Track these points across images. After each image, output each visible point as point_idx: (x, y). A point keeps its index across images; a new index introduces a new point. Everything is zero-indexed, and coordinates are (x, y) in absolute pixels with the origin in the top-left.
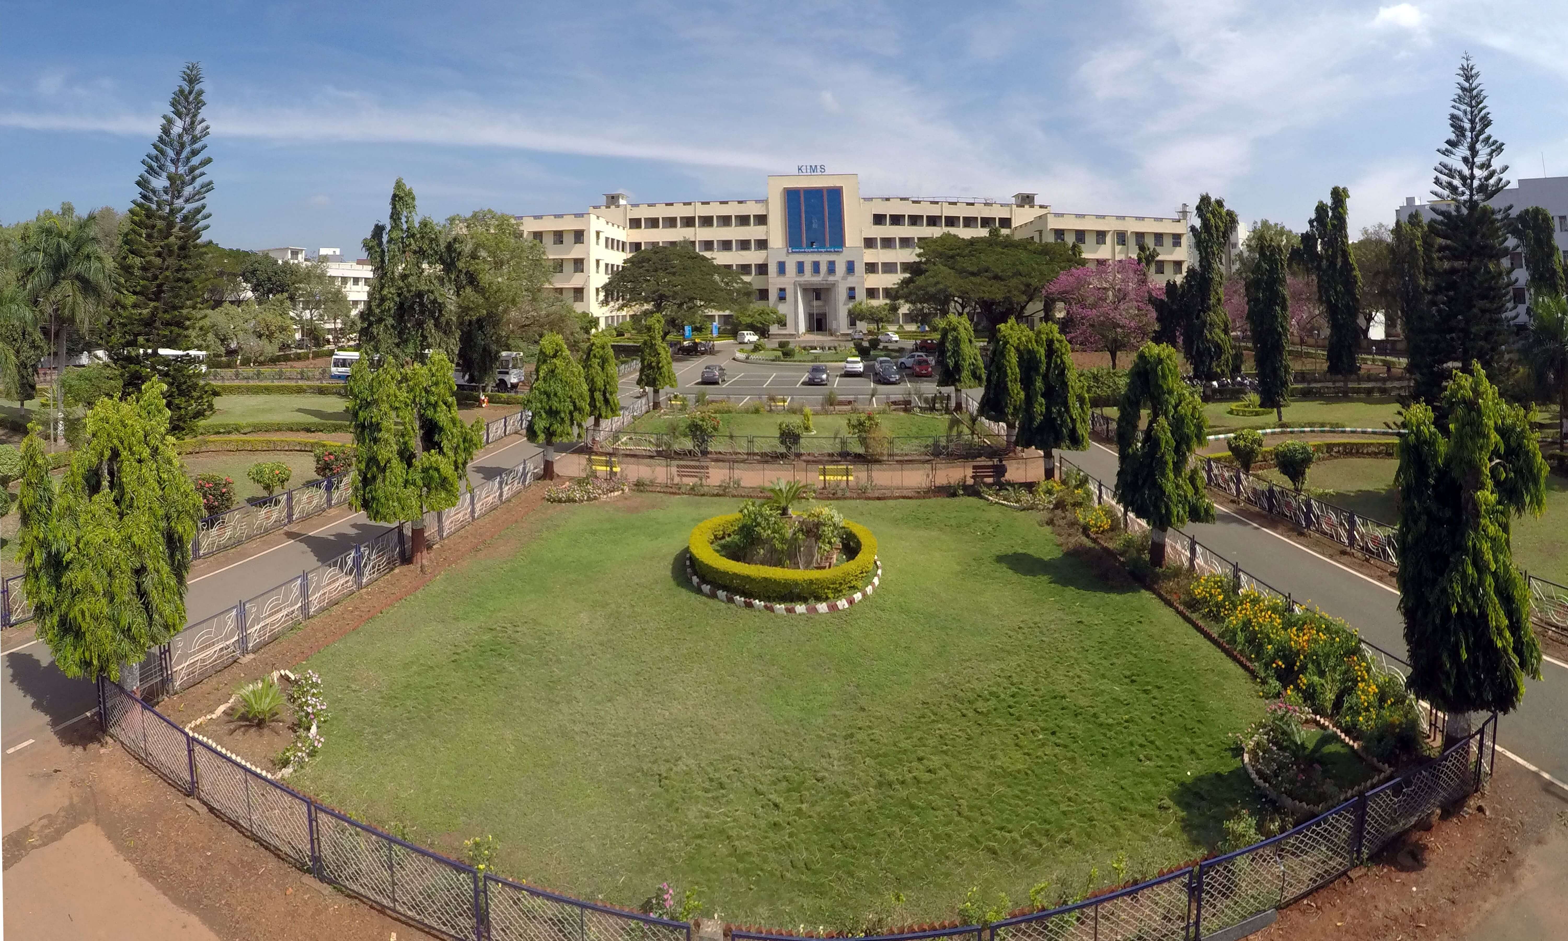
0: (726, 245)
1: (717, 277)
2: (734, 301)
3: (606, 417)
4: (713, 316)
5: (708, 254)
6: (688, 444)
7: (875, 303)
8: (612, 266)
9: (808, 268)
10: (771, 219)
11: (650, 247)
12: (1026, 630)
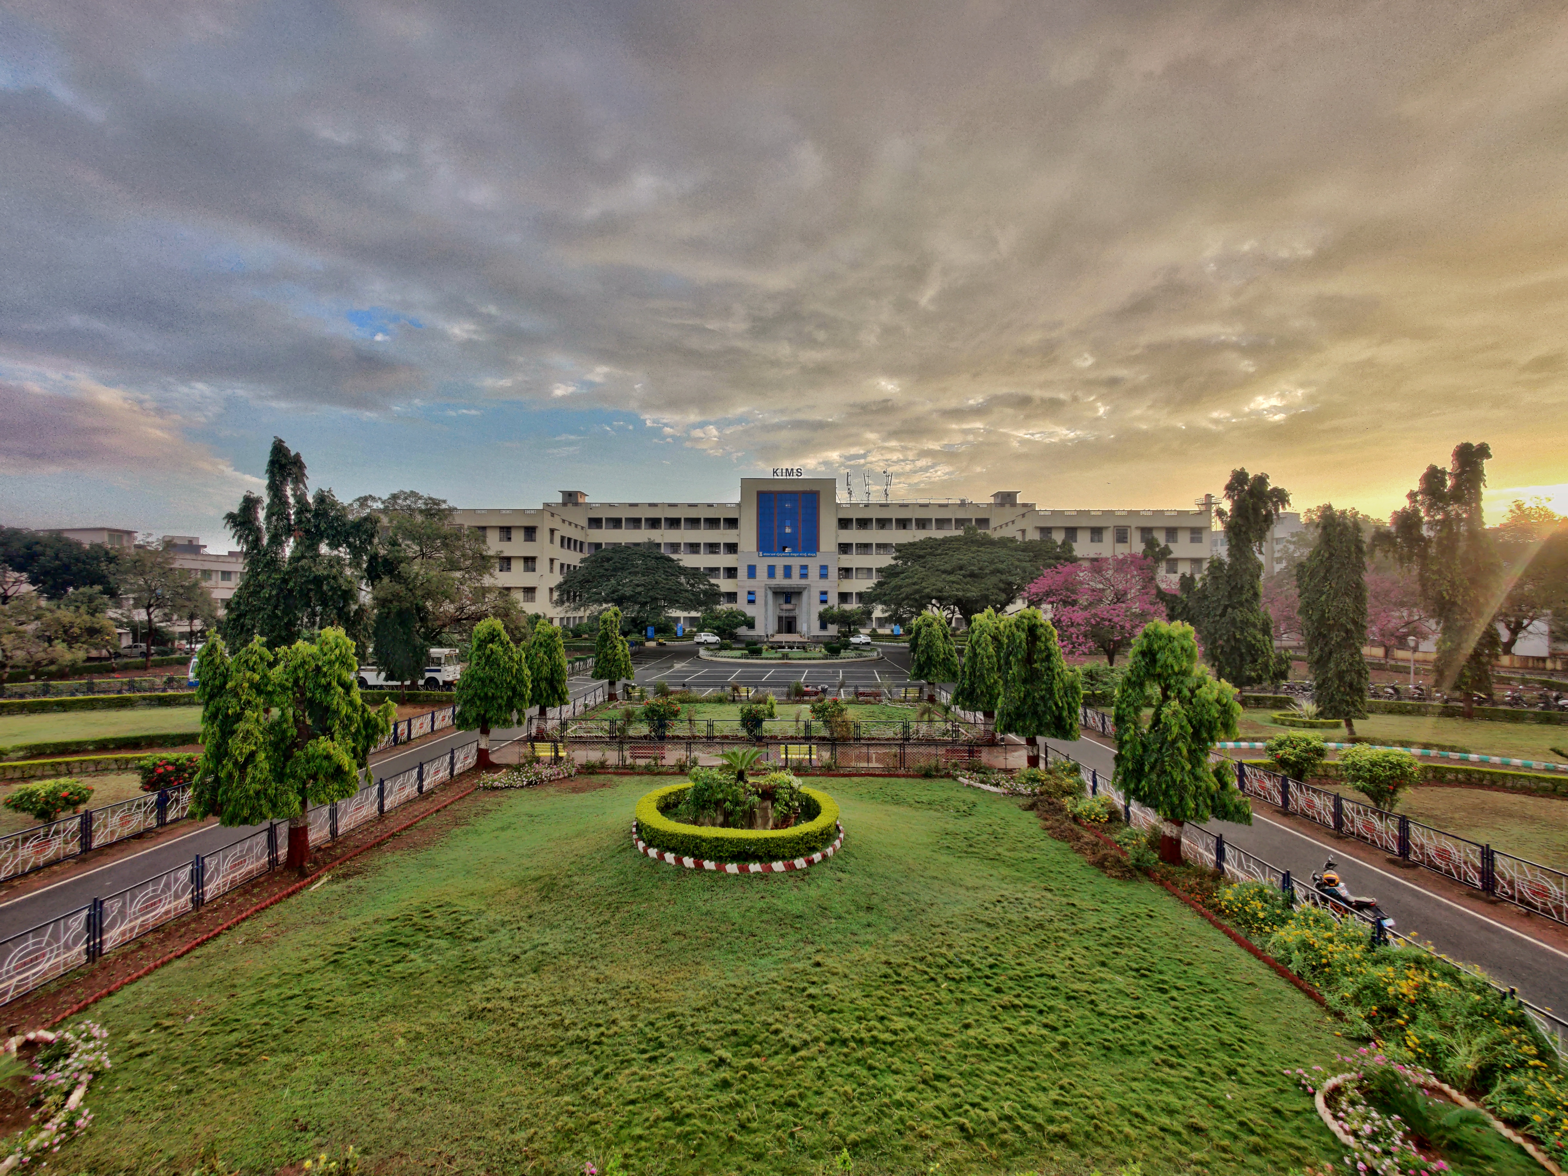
0: (694, 548)
1: (683, 580)
2: (701, 603)
3: (554, 706)
4: (678, 619)
5: (674, 557)
6: (643, 729)
7: (847, 607)
8: (569, 566)
9: (779, 572)
10: (742, 523)
11: (610, 548)
12: (1005, 904)
